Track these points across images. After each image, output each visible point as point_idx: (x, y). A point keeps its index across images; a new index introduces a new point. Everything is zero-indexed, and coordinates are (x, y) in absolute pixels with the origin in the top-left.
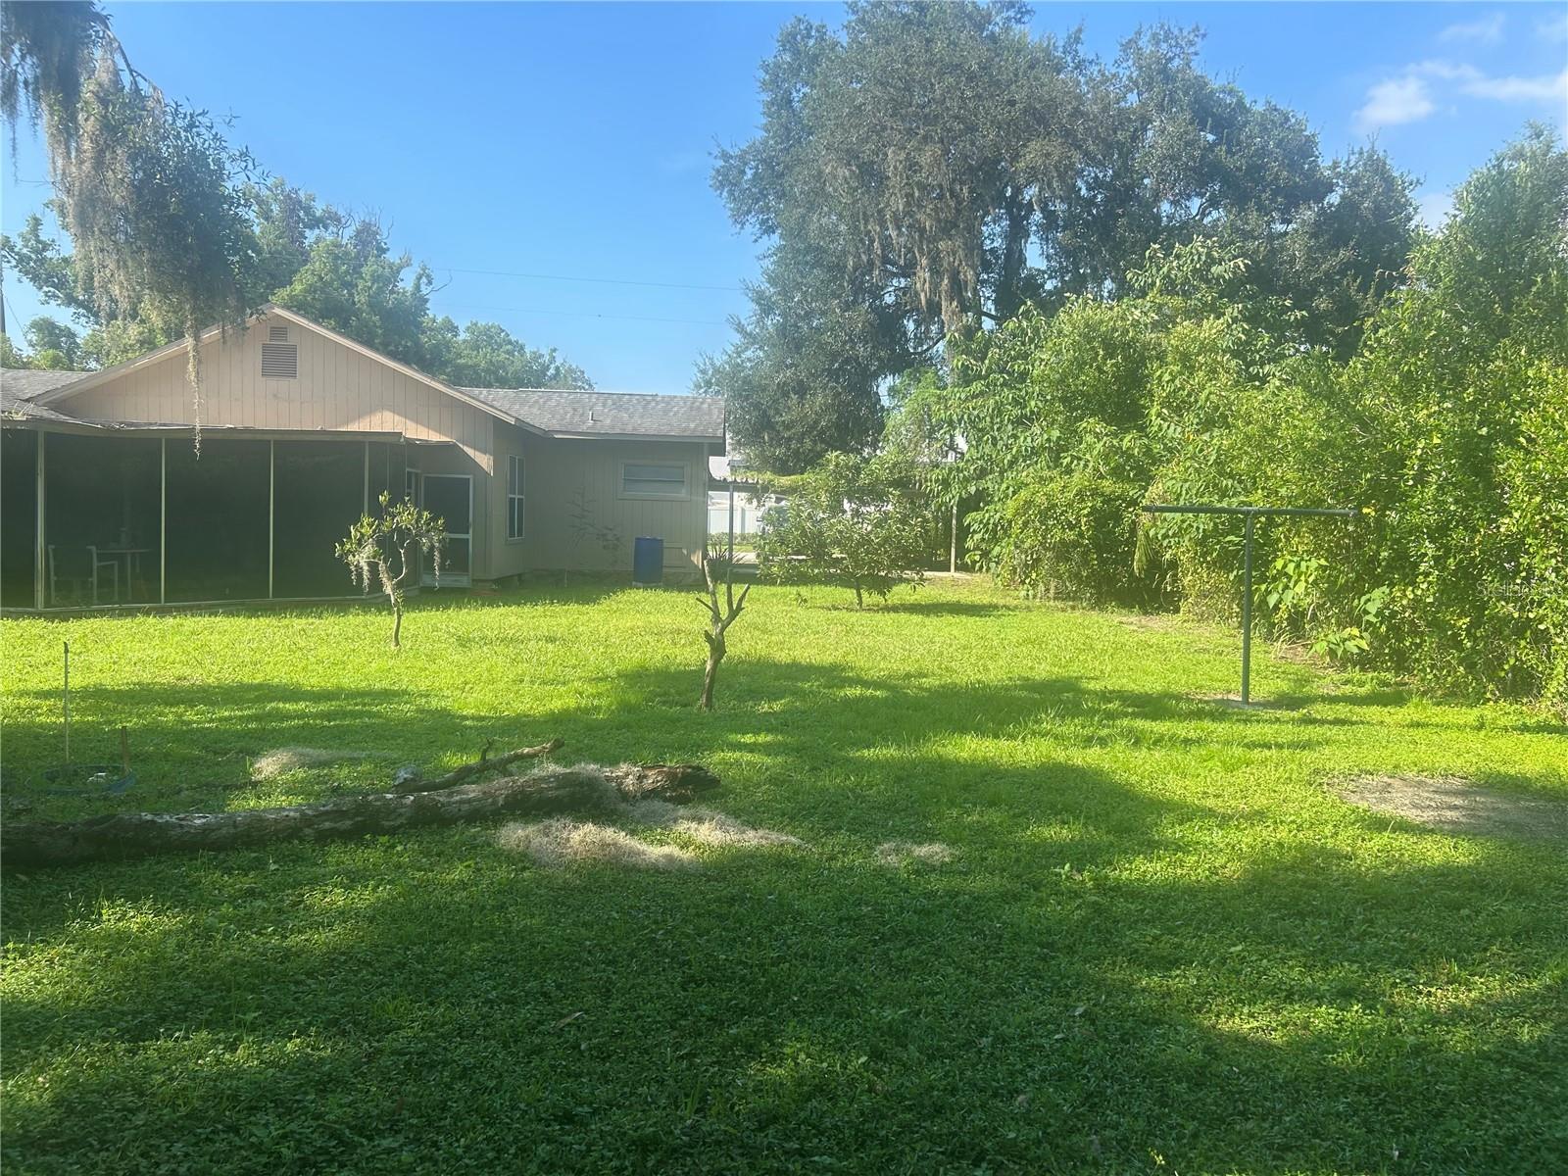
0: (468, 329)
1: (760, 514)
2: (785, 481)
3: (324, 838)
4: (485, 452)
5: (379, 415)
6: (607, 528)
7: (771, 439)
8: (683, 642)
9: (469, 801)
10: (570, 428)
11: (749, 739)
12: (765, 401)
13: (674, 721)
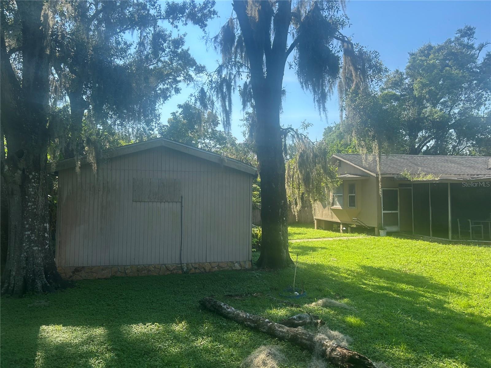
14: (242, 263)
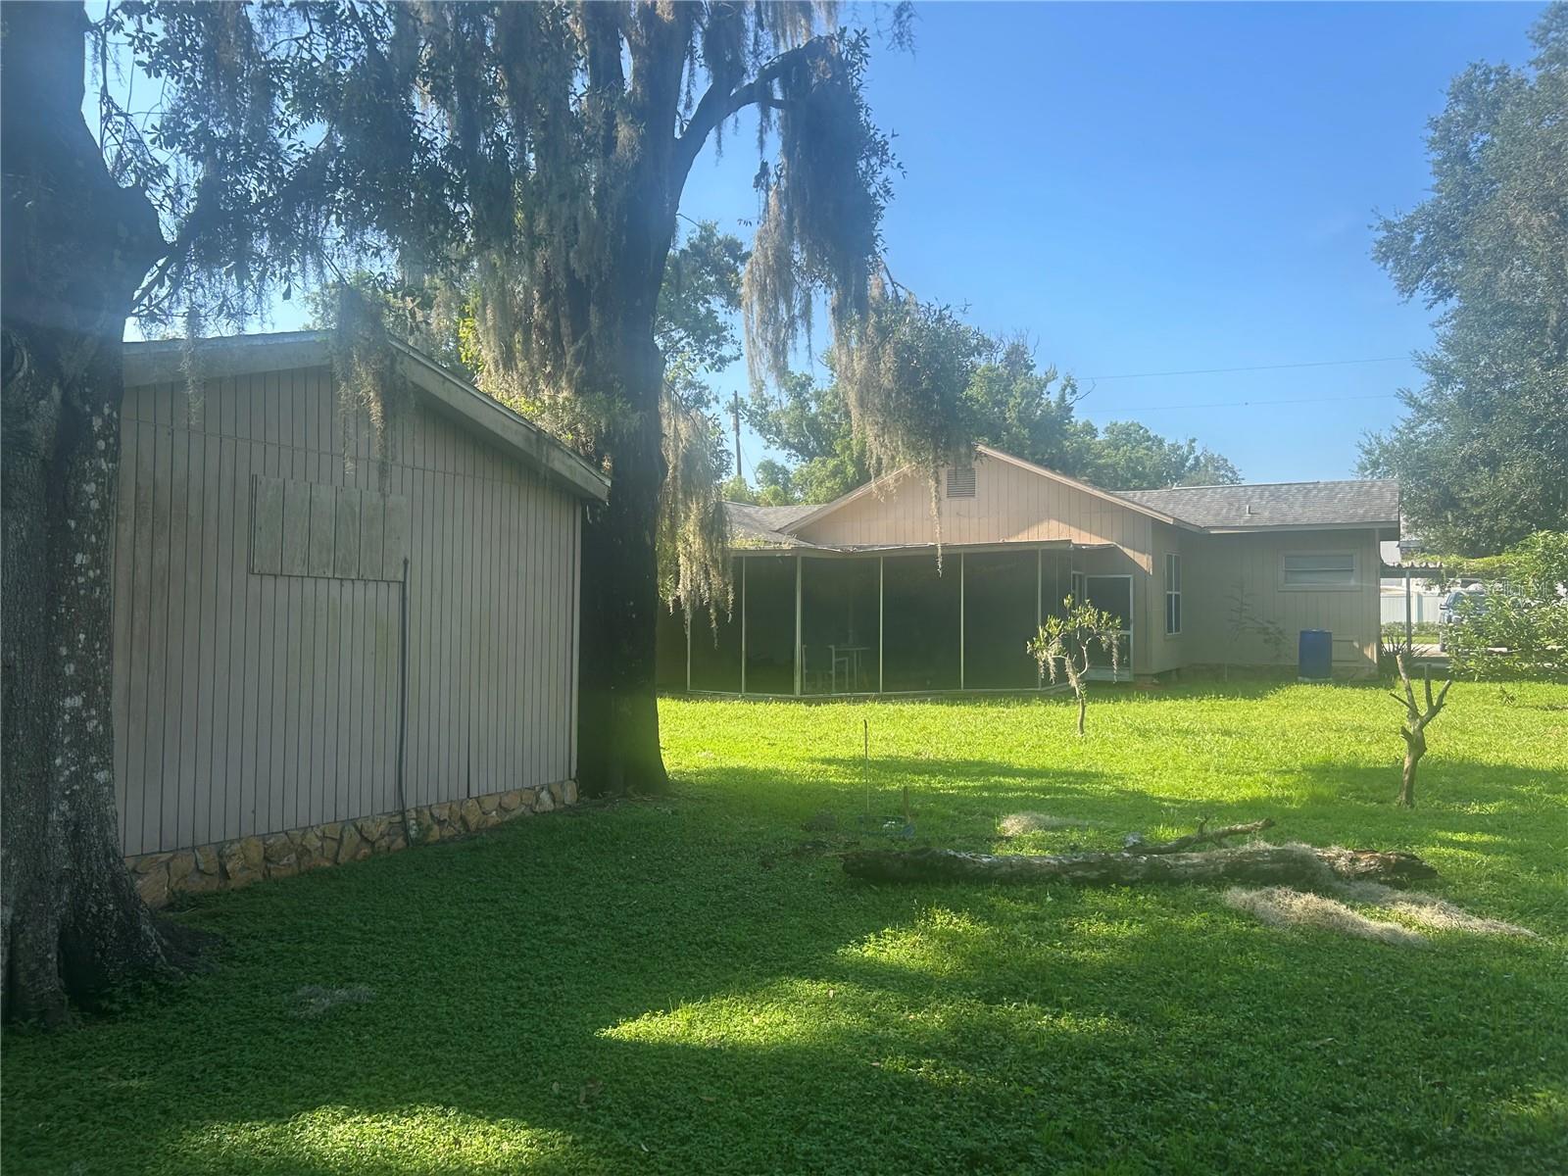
0: (1107, 429)
1: (1444, 600)
2: (1477, 563)
3: (1079, 883)
4: (1143, 552)
5: (1045, 524)
6: (1269, 622)
7: (1456, 518)
8: (1368, 739)
9: (1193, 866)
10: (1226, 523)
11: (1461, 837)
12: (1446, 477)
13: (1374, 815)
14: (556, 789)
